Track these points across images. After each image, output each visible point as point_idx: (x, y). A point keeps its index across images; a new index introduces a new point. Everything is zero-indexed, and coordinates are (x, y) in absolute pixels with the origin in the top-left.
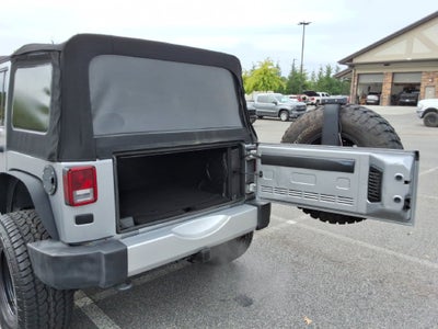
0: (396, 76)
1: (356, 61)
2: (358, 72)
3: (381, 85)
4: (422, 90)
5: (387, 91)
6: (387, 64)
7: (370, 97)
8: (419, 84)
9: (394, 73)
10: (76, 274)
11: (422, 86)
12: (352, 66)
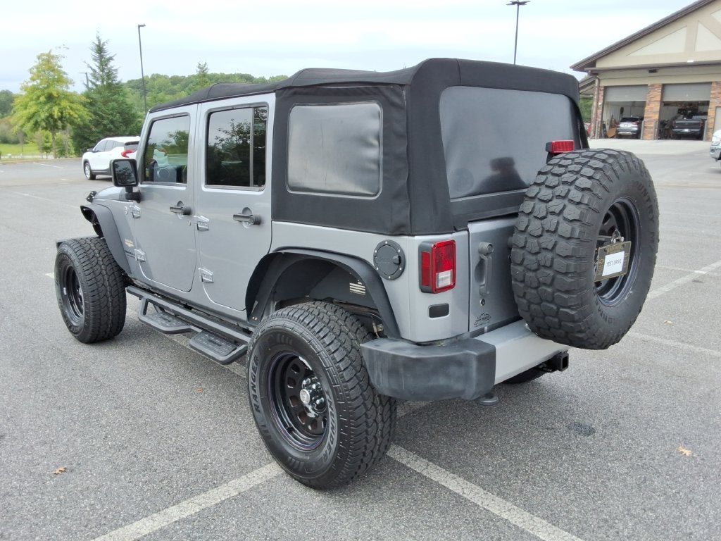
0: (669, 90)
1: (600, 65)
2: (604, 84)
3: (643, 105)
4: (711, 112)
5: (652, 114)
6: (653, 70)
7: (624, 125)
8: (707, 103)
9: (664, 86)
10: (442, 381)
11: (712, 106)
12: (595, 74)
